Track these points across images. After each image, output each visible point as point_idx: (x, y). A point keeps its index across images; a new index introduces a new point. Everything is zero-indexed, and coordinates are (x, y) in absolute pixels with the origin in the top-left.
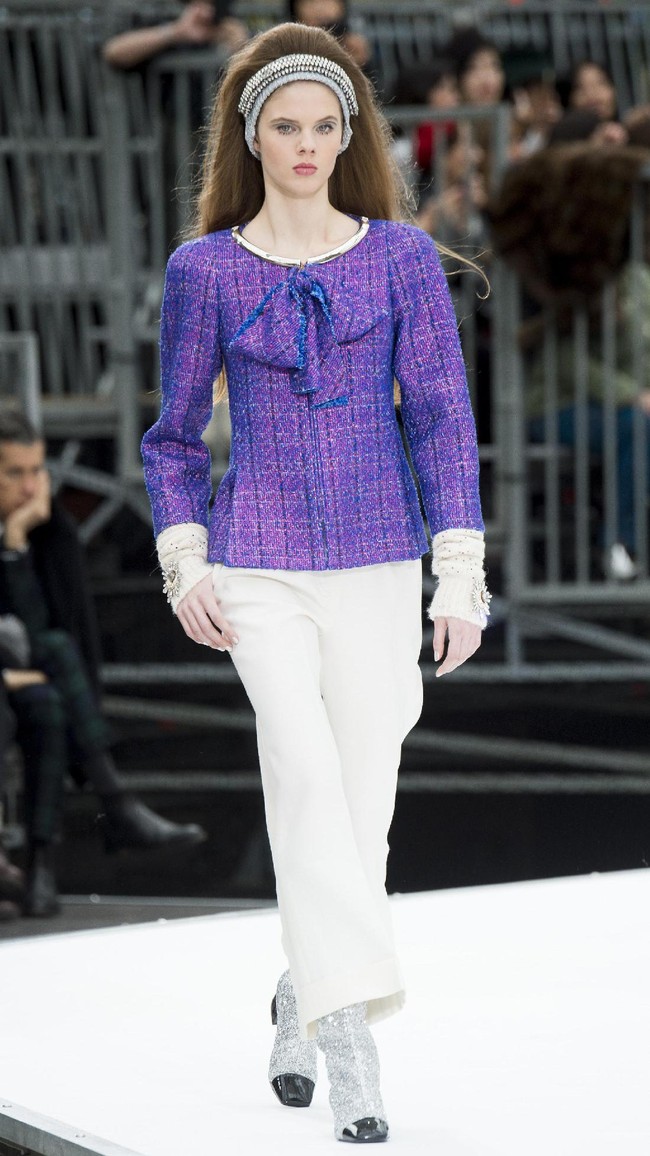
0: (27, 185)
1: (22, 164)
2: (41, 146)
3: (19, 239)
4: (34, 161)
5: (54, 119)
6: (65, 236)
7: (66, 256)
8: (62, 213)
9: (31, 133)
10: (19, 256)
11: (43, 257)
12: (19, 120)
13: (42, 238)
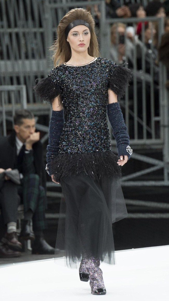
0: (23, 42)
1: (21, 35)
2: (27, 30)
3: (20, 58)
4: (24, 34)
5: (30, 21)
6: (33, 57)
7: (34, 62)
8: (33, 50)
9: (23, 27)
10: (20, 62)
11: (27, 62)
12: (20, 23)
13: (27, 57)
